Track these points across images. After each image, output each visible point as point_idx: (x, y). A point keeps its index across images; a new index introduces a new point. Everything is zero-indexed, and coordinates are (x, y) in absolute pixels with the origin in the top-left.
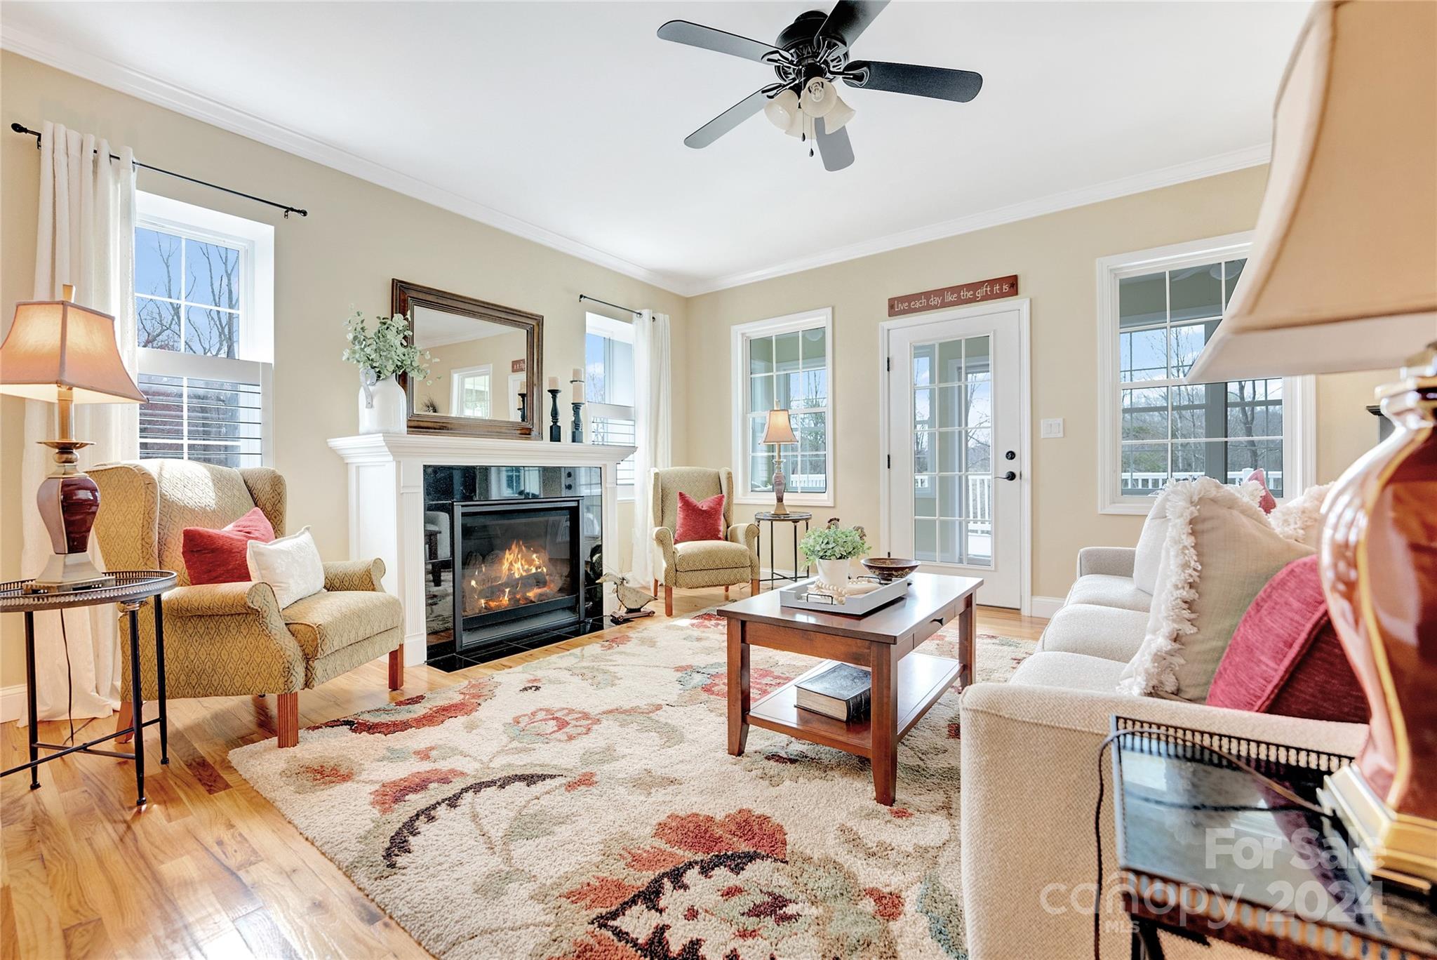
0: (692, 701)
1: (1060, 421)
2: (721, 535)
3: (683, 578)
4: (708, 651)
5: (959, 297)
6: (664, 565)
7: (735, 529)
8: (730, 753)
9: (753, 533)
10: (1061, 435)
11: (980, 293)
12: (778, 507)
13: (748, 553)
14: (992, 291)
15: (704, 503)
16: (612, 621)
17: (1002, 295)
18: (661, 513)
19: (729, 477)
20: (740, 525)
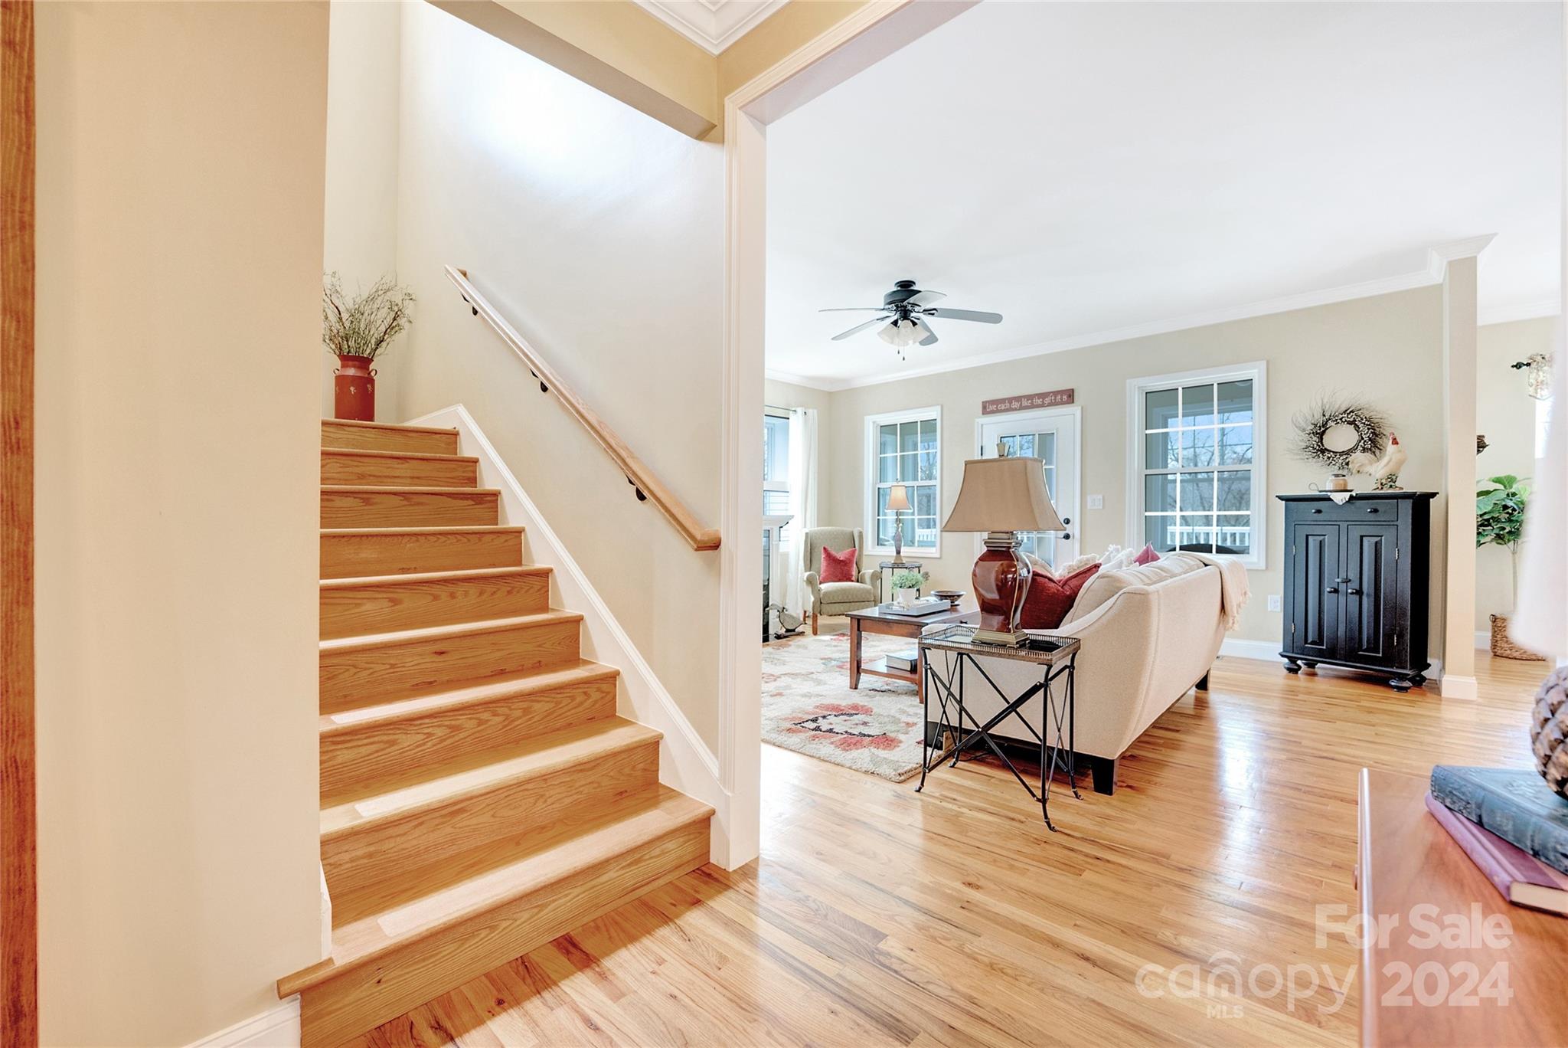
0: (830, 671)
1: (1100, 497)
2: (853, 578)
3: (825, 608)
4: (842, 652)
5: (1032, 403)
6: (812, 599)
7: (864, 574)
8: (851, 688)
9: (877, 577)
10: (1101, 507)
11: (1047, 401)
12: (896, 558)
13: (872, 591)
14: (1055, 399)
15: (841, 555)
16: (775, 637)
17: (1063, 403)
18: (810, 561)
19: (861, 535)
20: (867, 571)
